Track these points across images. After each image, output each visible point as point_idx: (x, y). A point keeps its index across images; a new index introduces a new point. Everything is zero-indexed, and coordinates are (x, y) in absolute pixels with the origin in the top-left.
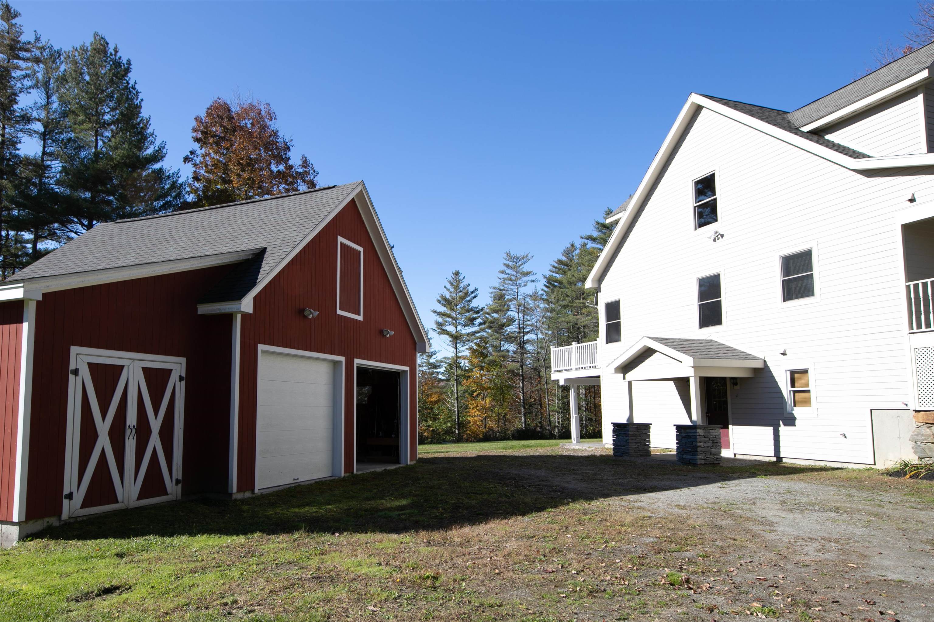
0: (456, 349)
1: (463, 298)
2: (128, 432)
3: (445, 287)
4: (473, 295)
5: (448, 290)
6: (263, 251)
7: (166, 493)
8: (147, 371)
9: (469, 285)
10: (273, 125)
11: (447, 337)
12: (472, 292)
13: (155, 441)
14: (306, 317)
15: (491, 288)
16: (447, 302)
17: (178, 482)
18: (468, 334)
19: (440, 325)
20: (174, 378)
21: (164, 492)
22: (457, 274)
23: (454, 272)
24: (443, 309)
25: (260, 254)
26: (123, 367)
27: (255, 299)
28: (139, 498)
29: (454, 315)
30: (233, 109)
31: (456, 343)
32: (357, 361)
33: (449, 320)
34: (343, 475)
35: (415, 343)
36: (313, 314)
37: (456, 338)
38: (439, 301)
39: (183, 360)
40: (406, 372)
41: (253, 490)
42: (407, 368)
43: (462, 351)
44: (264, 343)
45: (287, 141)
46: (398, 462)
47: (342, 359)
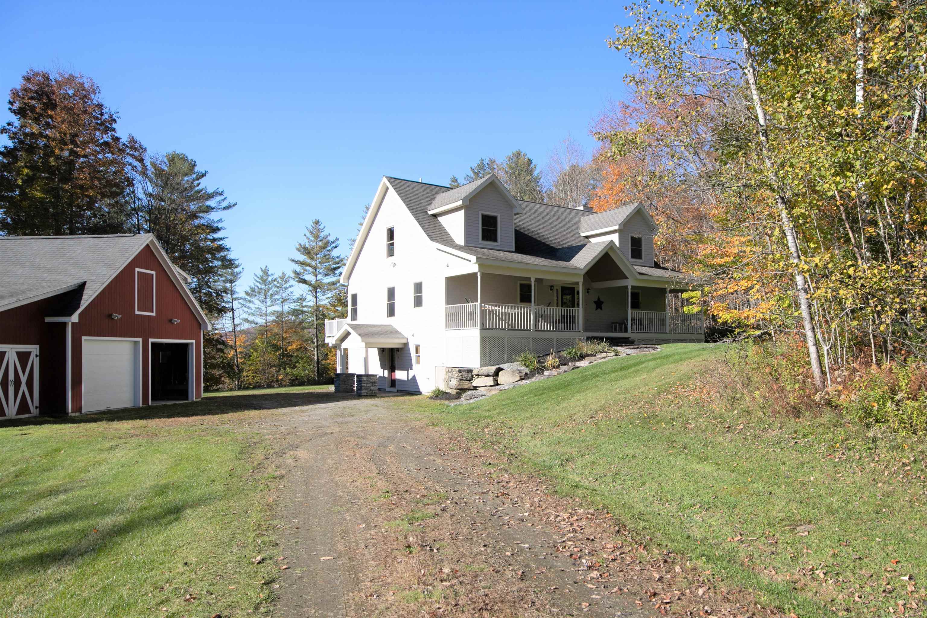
0: (316, 298)
1: (324, 248)
2: (10, 383)
3: (305, 235)
4: (334, 245)
5: (308, 239)
6: (84, 283)
7: (31, 413)
8: (18, 353)
9: (329, 235)
10: (96, 99)
11: (307, 286)
12: (333, 242)
13: (24, 387)
14: (113, 319)
15: (349, 240)
16: (306, 251)
17: (37, 407)
18: (329, 284)
19: (297, 274)
20: (32, 356)
21: (29, 412)
22: (317, 223)
23: (314, 221)
24: (302, 258)
25: (82, 286)
26: (5, 352)
27: (80, 315)
28: (17, 414)
29: (313, 263)
30: (51, 77)
31: (316, 292)
32: (151, 340)
33: (309, 269)
34: (141, 405)
35: (200, 325)
36: (117, 316)
37: (315, 288)
38: (297, 249)
39: (37, 347)
40: (192, 343)
41: (81, 412)
42: (193, 341)
43: (323, 300)
44: (86, 335)
45: (113, 112)
46: (187, 399)
47: (140, 340)
